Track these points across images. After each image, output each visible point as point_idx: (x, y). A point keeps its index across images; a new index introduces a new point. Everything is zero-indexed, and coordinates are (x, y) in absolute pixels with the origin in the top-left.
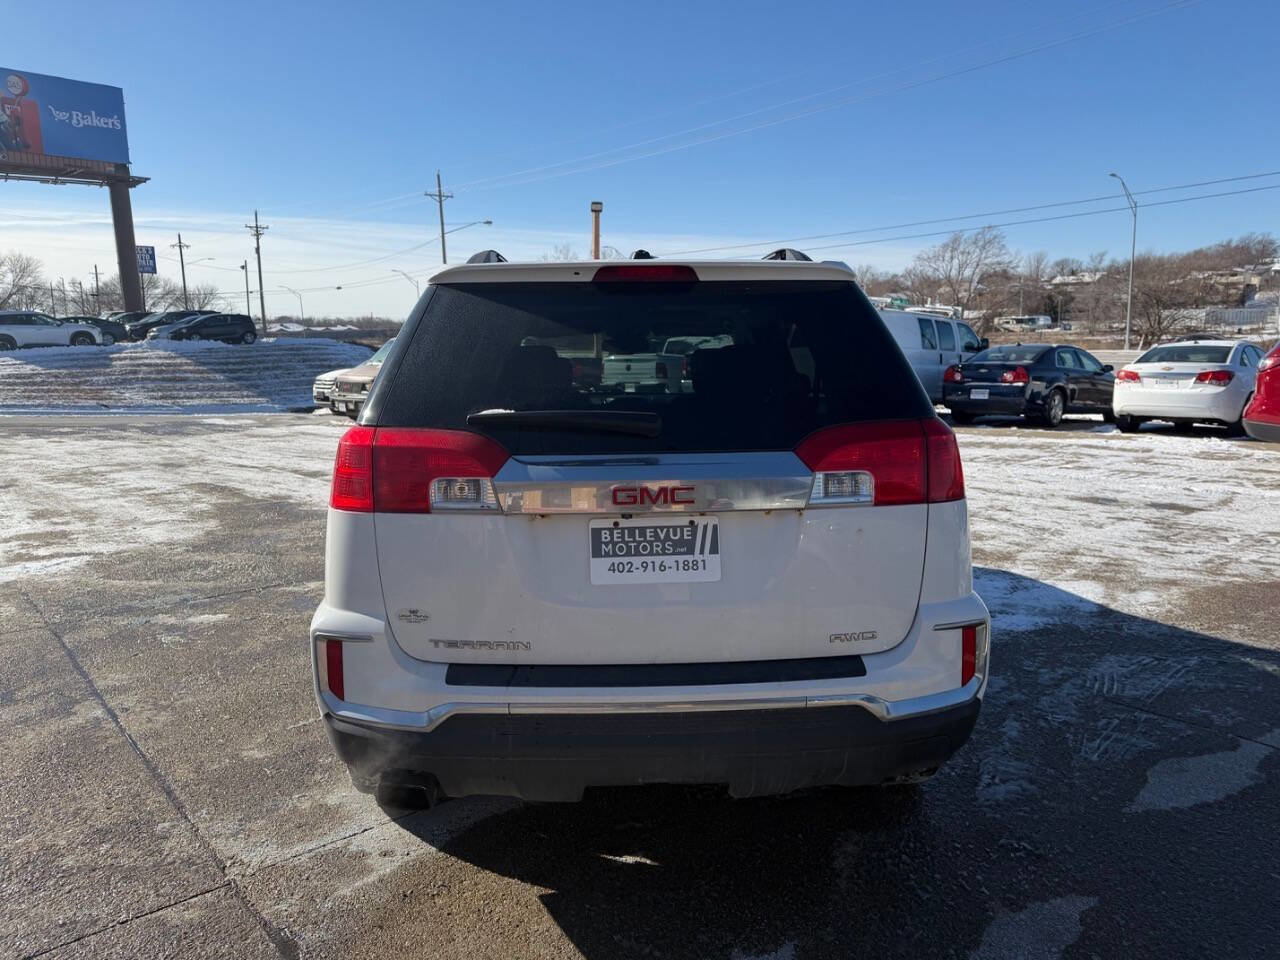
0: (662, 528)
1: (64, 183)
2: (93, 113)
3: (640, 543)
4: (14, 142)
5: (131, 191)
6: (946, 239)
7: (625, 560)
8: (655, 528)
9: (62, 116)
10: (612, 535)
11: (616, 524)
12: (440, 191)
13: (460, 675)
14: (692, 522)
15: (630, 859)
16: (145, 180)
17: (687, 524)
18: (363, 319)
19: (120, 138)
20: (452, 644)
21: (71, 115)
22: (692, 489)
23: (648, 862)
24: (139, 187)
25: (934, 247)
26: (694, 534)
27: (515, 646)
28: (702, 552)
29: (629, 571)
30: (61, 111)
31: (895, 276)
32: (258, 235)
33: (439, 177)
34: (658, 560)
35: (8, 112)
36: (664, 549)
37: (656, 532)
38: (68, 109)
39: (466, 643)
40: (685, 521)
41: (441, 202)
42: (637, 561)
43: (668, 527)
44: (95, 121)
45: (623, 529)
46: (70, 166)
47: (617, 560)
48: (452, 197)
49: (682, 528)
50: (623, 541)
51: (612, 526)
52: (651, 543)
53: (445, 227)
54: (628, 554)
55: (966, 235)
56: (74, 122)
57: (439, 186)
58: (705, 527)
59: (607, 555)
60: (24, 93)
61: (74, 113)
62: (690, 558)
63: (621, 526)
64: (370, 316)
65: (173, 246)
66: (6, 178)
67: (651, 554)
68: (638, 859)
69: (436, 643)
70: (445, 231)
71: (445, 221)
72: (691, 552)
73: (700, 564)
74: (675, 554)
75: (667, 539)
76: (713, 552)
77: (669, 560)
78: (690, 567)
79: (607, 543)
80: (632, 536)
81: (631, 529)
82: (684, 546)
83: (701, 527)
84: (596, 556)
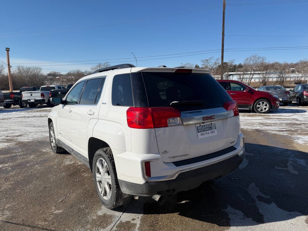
0: (207, 125)
3: (204, 128)
6: (97, 64)
7: (203, 133)
10: (200, 128)
11: (200, 125)
13: (178, 164)
14: (211, 123)
15: (184, 202)
20: (174, 157)
22: (215, 116)
23: (187, 201)
25: (95, 66)
26: (212, 125)
27: (186, 155)
28: (214, 129)
29: (204, 135)
31: (83, 72)
34: (208, 132)
36: (208, 129)
37: (206, 126)
39: (176, 157)
40: (210, 123)
42: (205, 132)
43: (208, 125)
45: (201, 126)
47: (202, 133)
49: (210, 124)
50: (202, 129)
51: (199, 126)
52: (206, 128)
54: (203, 131)
55: (102, 64)
59: (200, 132)
62: (212, 131)
63: (201, 125)
67: (206, 131)
68: (186, 201)
69: (170, 158)
72: (212, 129)
73: (214, 131)
74: (210, 130)
75: (208, 127)
76: (215, 129)
77: (209, 131)
78: (213, 132)
79: (199, 129)
80: (203, 127)
81: (203, 126)
82: (211, 128)
83: (213, 124)
84: (198, 132)
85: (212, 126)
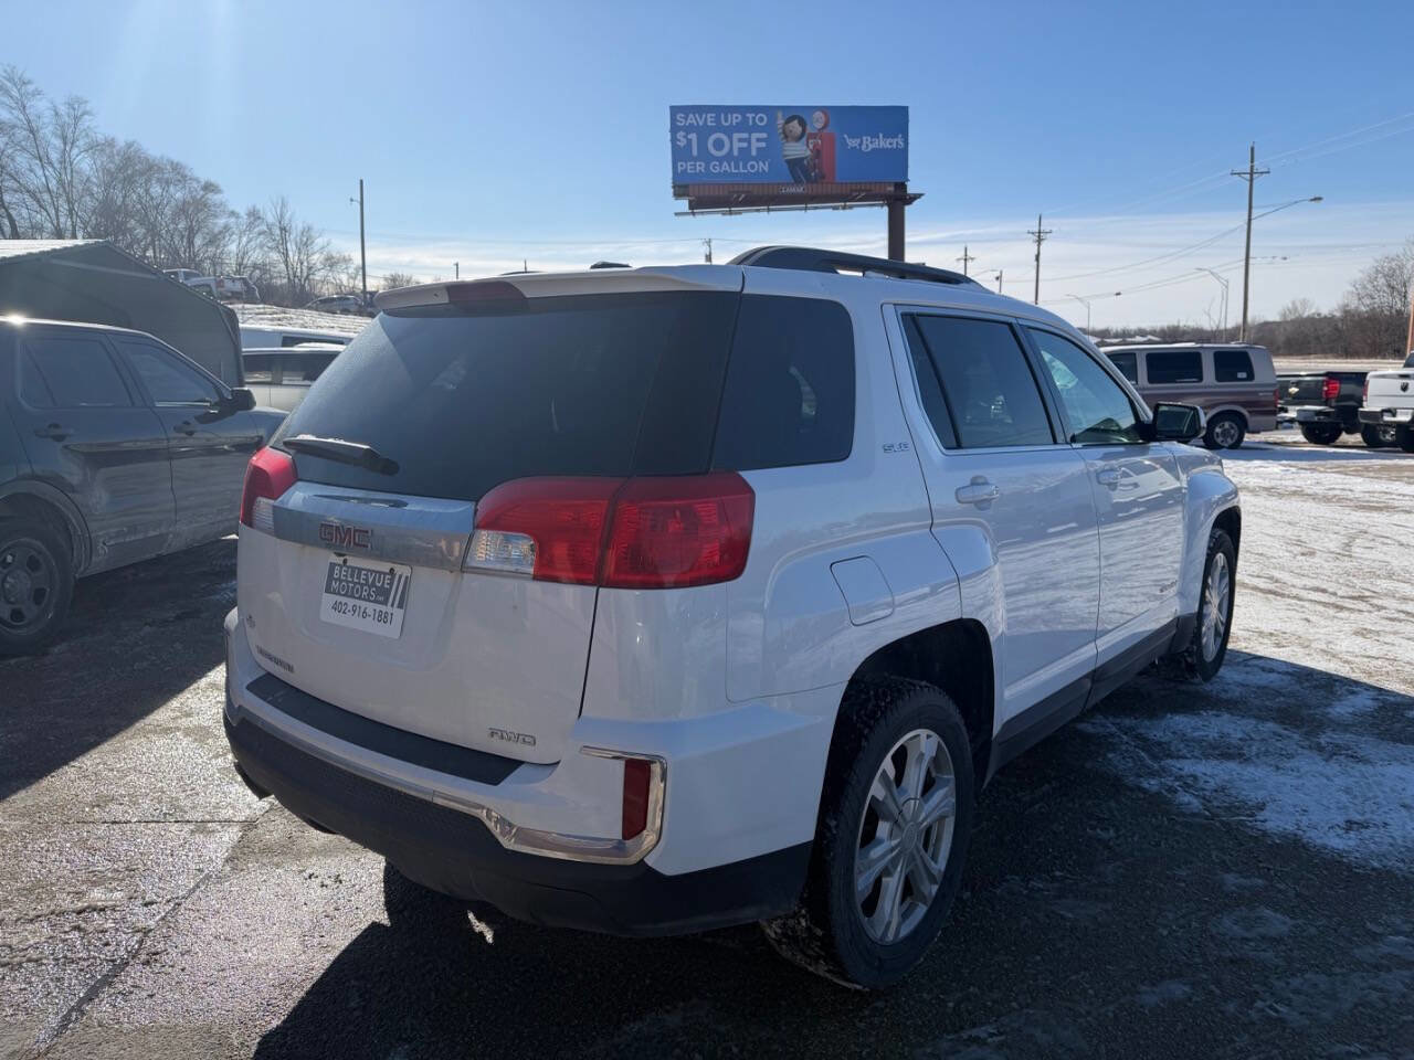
0: (372, 571)
1: (851, 207)
2: (881, 135)
3: (355, 584)
4: (813, 174)
5: (907, 208)
7: (344, 600)
8: (368, 570)
9: (852, 143)
10: (340, 572)
11: (345, 561)
12: (1252, 167)
14: (392, 570)
16: (920, 196)
17: (388, 571)
18: (1168, 327)
19: (901, 156)
20: (264, 653)
21: (862, 141)
23: (488, 937)
24: (916, 202)
26: (392, 580)
27: (286, 666)
28: (392, 605)
29: (344, 612)
30: (853, 138)
32: (1039, 241)
33: (1252, 149)
34: (363, 605)
35: (811, 146)
36: (369, 594)
37: (367, 575)
38: (860, 136)
39: (269, 654)
41: (1251, 180)
42: (351, 602)
43: (376, 572)
44: (883, 143)
45: (348, 567)
46: (856, 191)
47: (339, 599)
48: (1268, 172)
49: (385, 574)
50: (346, 581)
51: (342, 563)
52: (362, 586)
53: (1253, 211)
54: (347, 594)
56: (864, 147)
57: (1252, 162)
58: (400, 577)
59: (334, 592)
60: (825, 126)
61: (864, 138)
62: (384, 609)
63: (348, 564)
64: (1176, 324)
65: (959, 260)
66: (806, 209)
67: (360, 598)
69: (259, 650)
70: (1253, 217)
71: (1254, 204)
72: (385, 603)
73: (389, 617)
74: (376, 602)
75: (373, 584)
76: (400, 606)
77: (370, 607)
78: (383, 618)
79: (336, 580)
80: (352, 576)
81: (353, 569)
82: (382, 595)
83: (397, 577)
84: (328, 591)
85: (391, 584)
